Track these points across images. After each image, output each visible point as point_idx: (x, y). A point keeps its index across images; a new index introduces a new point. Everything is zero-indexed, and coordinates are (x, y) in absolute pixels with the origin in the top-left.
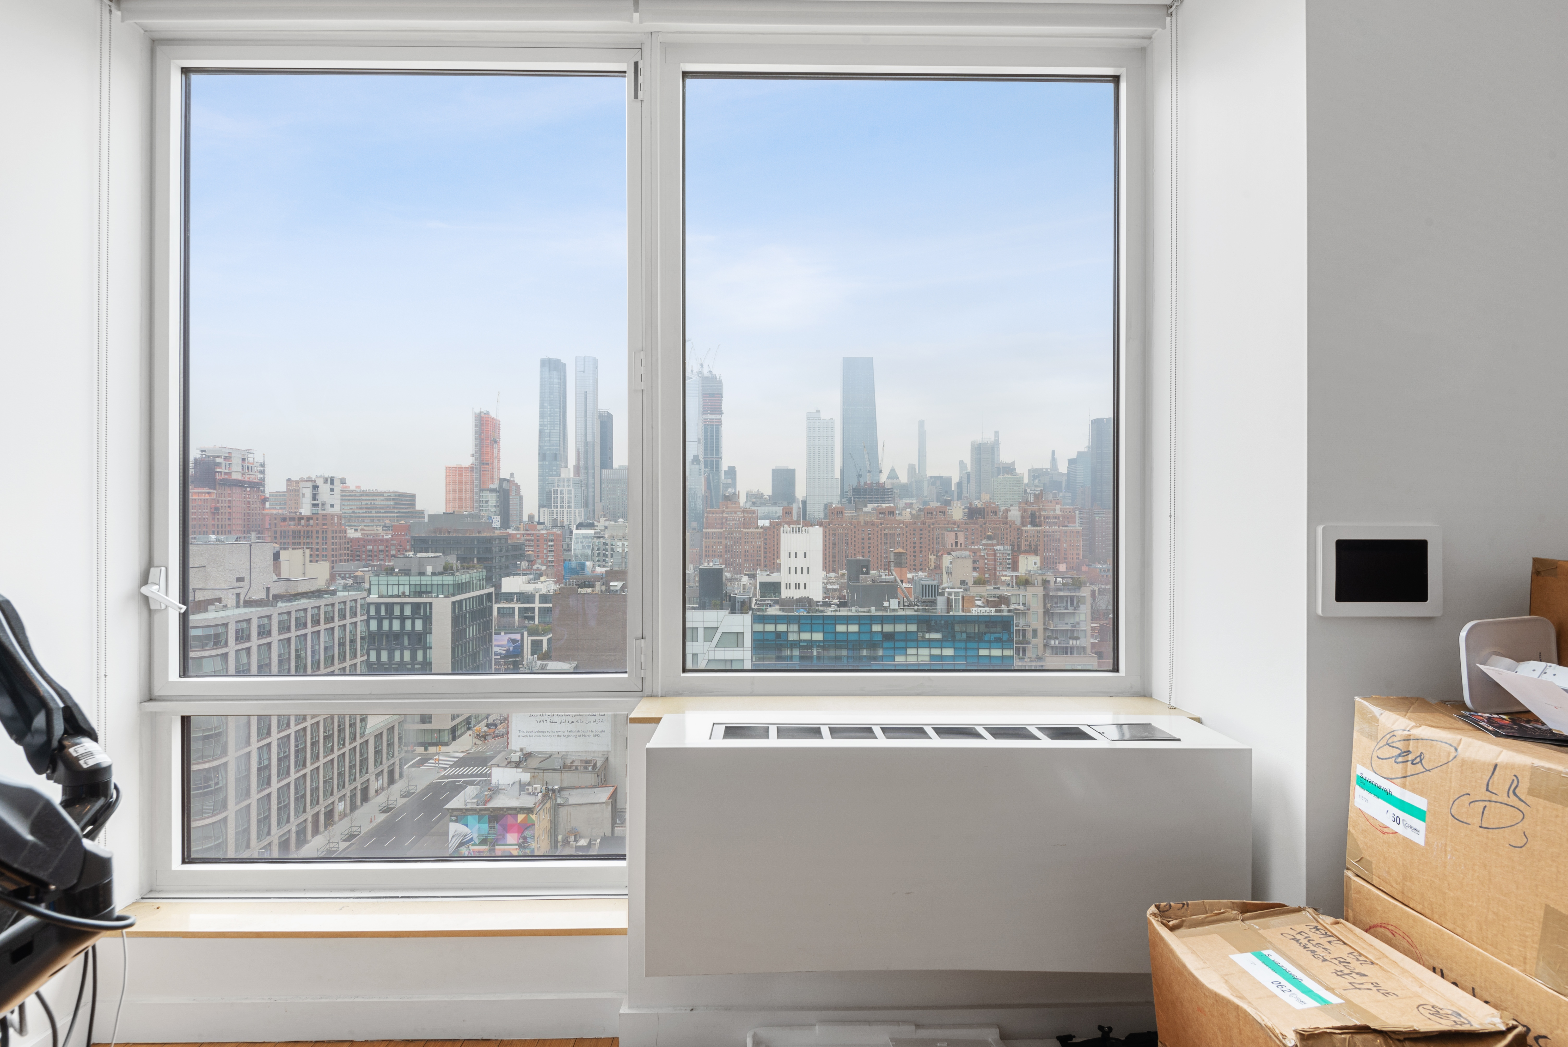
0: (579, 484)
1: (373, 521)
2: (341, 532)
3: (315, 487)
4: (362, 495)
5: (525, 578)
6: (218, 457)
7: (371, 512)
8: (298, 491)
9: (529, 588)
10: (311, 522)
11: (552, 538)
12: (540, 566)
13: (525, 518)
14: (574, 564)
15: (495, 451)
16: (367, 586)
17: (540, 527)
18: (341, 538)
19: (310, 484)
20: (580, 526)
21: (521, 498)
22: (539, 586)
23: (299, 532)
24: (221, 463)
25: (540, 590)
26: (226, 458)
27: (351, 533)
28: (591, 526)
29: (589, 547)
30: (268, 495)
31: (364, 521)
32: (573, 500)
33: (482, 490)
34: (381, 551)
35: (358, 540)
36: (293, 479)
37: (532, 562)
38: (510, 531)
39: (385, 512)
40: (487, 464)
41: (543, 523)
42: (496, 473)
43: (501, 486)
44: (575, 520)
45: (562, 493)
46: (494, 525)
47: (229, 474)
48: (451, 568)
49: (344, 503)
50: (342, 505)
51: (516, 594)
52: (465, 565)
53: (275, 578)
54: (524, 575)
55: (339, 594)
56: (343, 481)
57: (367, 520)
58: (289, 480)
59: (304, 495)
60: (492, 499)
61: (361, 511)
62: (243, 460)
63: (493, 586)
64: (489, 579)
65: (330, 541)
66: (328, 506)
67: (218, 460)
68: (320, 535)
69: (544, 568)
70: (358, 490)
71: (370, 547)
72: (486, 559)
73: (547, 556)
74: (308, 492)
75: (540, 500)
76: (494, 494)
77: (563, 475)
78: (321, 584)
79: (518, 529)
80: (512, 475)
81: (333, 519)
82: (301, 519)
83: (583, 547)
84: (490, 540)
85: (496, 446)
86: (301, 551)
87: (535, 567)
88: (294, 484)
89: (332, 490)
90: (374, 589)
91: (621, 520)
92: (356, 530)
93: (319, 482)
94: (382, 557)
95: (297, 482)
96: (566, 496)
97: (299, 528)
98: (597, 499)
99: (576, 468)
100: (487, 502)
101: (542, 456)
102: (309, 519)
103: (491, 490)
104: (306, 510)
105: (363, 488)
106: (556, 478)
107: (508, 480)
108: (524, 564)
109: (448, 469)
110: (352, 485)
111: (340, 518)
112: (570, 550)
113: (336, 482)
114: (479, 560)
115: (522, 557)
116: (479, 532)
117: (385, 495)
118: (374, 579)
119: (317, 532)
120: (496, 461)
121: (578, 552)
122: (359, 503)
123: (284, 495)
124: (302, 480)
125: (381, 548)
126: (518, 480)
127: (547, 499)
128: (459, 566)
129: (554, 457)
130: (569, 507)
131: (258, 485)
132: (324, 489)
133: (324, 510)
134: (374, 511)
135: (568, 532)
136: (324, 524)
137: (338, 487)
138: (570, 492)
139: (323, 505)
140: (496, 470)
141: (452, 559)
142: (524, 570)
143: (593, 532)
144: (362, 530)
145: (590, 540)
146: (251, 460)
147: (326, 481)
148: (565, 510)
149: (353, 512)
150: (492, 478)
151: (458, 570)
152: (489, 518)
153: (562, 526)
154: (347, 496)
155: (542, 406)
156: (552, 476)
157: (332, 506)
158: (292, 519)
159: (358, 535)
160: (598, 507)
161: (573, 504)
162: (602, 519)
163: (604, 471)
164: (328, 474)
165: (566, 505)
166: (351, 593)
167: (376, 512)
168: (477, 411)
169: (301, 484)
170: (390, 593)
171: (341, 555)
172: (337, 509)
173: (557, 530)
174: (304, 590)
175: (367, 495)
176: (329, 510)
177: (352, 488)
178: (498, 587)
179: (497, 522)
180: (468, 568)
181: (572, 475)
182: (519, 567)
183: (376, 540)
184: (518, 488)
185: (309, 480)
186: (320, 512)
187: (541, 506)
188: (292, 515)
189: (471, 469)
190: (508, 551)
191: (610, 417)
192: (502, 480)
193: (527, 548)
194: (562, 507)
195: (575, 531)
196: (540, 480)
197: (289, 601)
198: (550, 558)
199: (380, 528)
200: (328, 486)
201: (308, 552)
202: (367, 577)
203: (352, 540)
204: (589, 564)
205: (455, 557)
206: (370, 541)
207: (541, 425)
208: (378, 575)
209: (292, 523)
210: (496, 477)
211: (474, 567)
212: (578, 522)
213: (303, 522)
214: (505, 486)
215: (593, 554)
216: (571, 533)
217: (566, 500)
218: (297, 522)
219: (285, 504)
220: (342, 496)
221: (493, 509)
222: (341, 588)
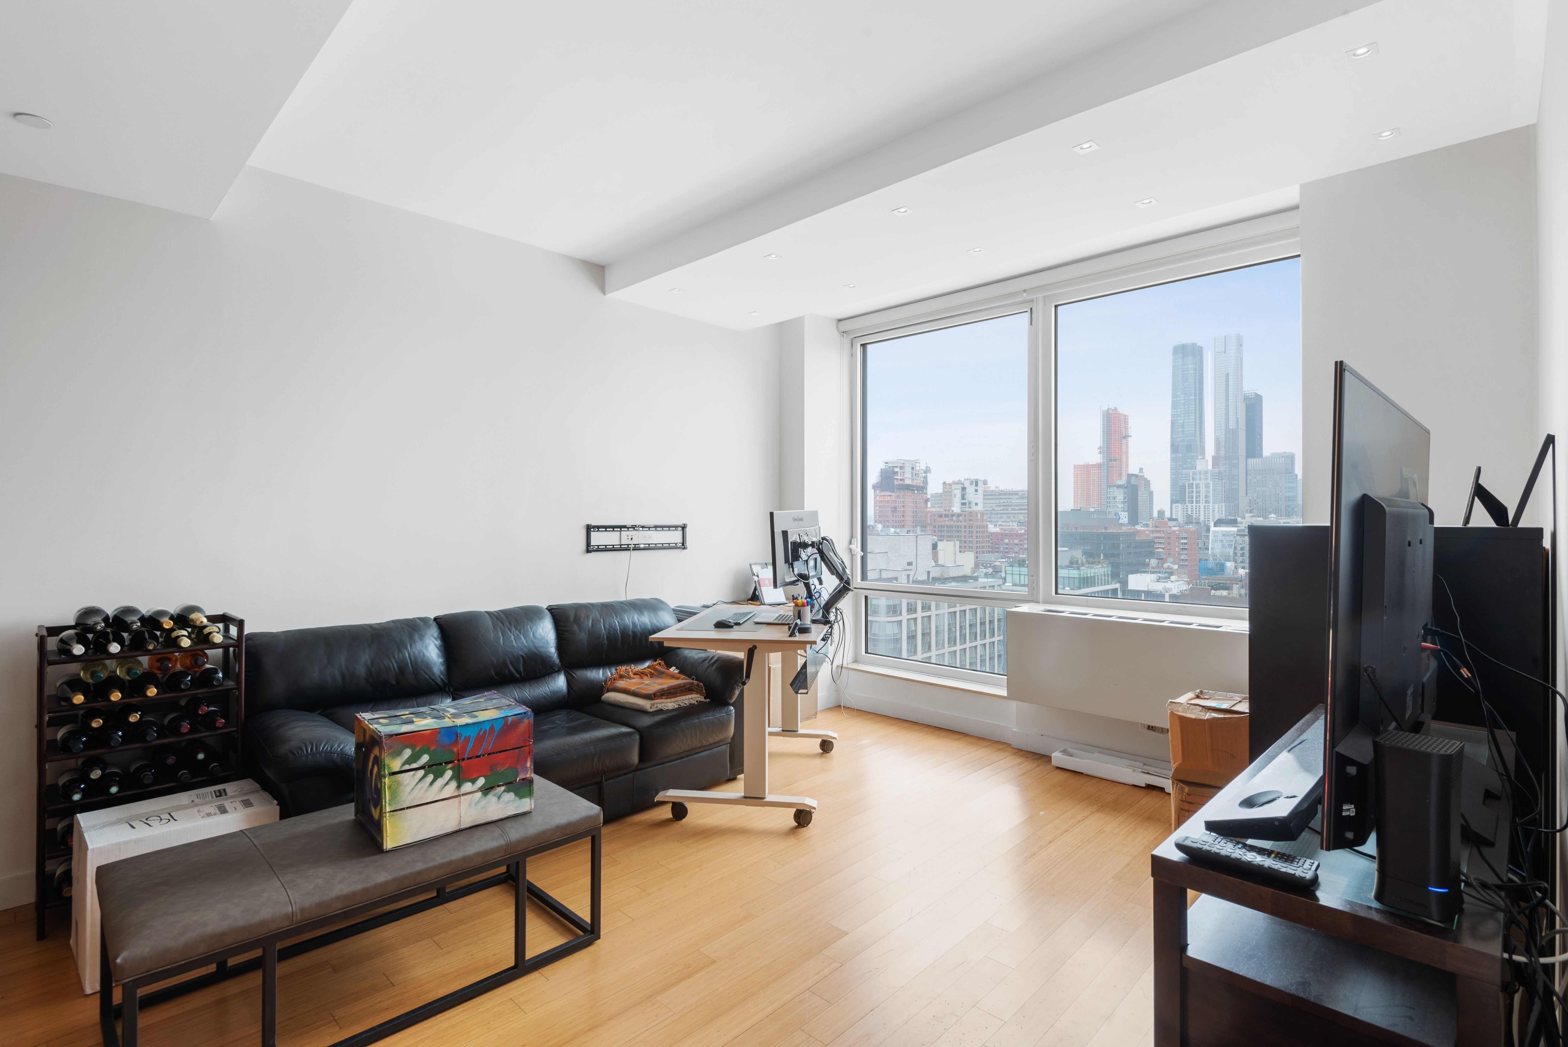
0: (1218, 476)
1: (1009, 517)
2: (983, 527)
3: (964, 489)
4: (1000, 494)
5: (1154, 576)
6: (896, 467)
7: (1007, 510)
8: (951, 492)
9: (1159, 587)
10: (961, 518)
11: (1185, 535)
12: (1171, 565)
13: (1155, 515)
14: (1211, 564)
15: (1124, 447)
16: (1003, 575)
17: (1171, 524)
18: (983, 532)
19: (959, 486)
20: (1218, 523)
21: (1151, 493)
22: (1169, 585)
23: (951, 527)
24: (897, 472)
25: (1170, 589)
26: (901, 468)
27: (992, 528)
28: (1234, 522)
29: (1230, 546)
30: (929, 496)
31: (1002, 517)
32: (1211, 495)
33: (1109, 486)
34: (1016, 544)
35: (996, 534)
36: (947, 482)
37: (1162, 560)
38: (1138, 527)
39: (1020, 509)
40: (1115, 460)
41: (1176, 520)
42: (1124, 469)
43: (1129, 481)
44: (1214, 516)
45: (1197, 486)
46: (1121, 521)
47: (903, 480)
48: (1077, 563)
49: (985, 501)
50: (984, 503)
51: (1144, 592)
52: (1091, 560)
53: (934, 564)
54: (1152, 573)
55: (980, 580)
56: (985, 482)
57: (1004, 516)
58: (944, 483)
59: (955, 495)
60: (1120, 496)
61: (999, 509)
62: (913, 468)
63: (1119, 582)
64: (1115, 576)
65: (975, 535)
66: (973, 505)
67: (896, 470)
68: (967, 530)
69: (1176, 567)
70: (997, 490)
71: (1006, 541)
72: (1113, 555)
73: (1180, 555)
74: (958, 493)
75: (1172, 495)
76: (1122, 490)
77: (1199, 468)
78: (967, 570)
79: (1147, 525)
80: (1141, 470)
81: (977, 516)
82: (953, 515)
83: (1223, 546)
84: (1116, 536)
85: (1124, 441)
86: (953, 542)
87: (1166, 565)
88: (948, 486)
89: (976, 491)
90: (1009, 578)
91: (1273, 515)
92: (995, 525)
93: (967, 484)
94: (1016, 550)
95: (950, 485)
96: (1203, 490)
97: (952, 523)
98: (1242, 492)
99: (1216, 460)
100: (1114, 498)
101: (1174, 448)
102: (959, 515)
103: (1119, 487)
104: (956, 508)
105: (1001, 488)
106: (1191, 471)
107: (1136, 476)
108: (1153, 562)
109: (1076, 467)
110: (992, 486)
111: (982, 514)
112: (1207, 549)
113: (980, 484)
114: (1106, 556)
115: (1151, 554)
116: (1106, 528)
117: (1020, 494)
118: (1009, 569)
119: (965, 527)
120: (1124, 457)
121: (1217, 551)
122: (998, 501)
123: (941, 496)
124: (954, 483)
125: (1016, 541)
126: (1147, 475)
127: (1180, 494)
128: (1084, 560)
129: (1189, 448)
130: (1206, 502)
131: (922, 488)
132: (970, 490)
133: (970, 508)
134: (1010, 508)
135: (1204, 529)
136: (970, 520)
137: (981, 488)
138: (1207, 486)
139: (970, 503)
140: (1124, 466)
141: (1078, 554)
142: (1153, 568)
143: (1235, 529)
144: (1000, 525)
145: (1232, 538)
146: (918, 468)
147: (971, 483)
148: (1202, 506)
149: (993, 509)
150: (1120, 474)
151: (1083, 565)
152: (1116, 514)
153: (1198, 523)
154: (989, 495)
155: (1174, 395)
156: (1185, 469)
157: (976, 504)
158: (946, 516)
159: (997, 530)
160: (1243, 502)
161: (1211, 499)
162: (1248, 515)
163: (1251, 461)
164: (973, 477)
165: (1202, 499)
166: (989, 580)
167: (1012, 510)
168: (1105, 409)
169: (954, 487)
170: (1022, 583)
171: (983, 547)
172: (980, 508)
173: (1191, 527)
174: (954, 575)
175: (1004, 494)
176: (975, 508)
177: (993, 488)
178: (1125, 583)
179: (1124, 518)
180: (1093, 563)
181: (1210, 467)
182: (1148, 565)
183: (1010, 535)
184: (1147, 483)
185: (959, 483)
186: (967, 509)
187: (1173, 501)
188: (947, 513)
189: (1099, 466)
190: (1135, 548)
191: (1258, 398)
192: (1130, 476)
193: (1157, 546)
194: (1198, 502)
195: (1212, 529)
196: (1172, 474)
197: (943, 583)
198: (1183, 557)
199: (1015, 524)
200: (973, 487)
201: (958, 543)
202: (1003, 566)
203: (992, 534)
204: (1230, 565)
205: (1081, 551)
206: (1006, 536)
207: (1173, 416)
208: (1012, 566)
209: (946, 519)
210: (1124, 473)
211: (1099, 562)
212: (1217, 518)
213: (954, 518)
214: (1133, 481)
215: (1235, 554)
216: (1208, 530)
217: (1202, 495)
218: (950, 518)
219: (942, 503)
220: (984, 495)
221: (1121, 506)
222: (983, 575)
